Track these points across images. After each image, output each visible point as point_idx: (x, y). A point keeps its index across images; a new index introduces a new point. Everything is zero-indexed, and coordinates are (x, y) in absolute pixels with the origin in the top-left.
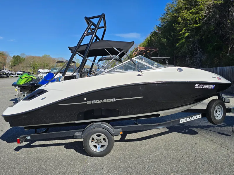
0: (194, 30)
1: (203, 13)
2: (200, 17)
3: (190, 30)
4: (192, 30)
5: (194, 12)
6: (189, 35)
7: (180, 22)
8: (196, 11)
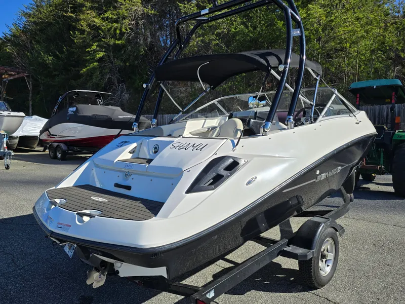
0: (111, 48)
1: (127, 22)
2: (123, 30)
3: (105, 47)
4: (107, 48)
5: (112, 18)
6: (103, 55)
7: (84, 31)
8: (114, 17)
